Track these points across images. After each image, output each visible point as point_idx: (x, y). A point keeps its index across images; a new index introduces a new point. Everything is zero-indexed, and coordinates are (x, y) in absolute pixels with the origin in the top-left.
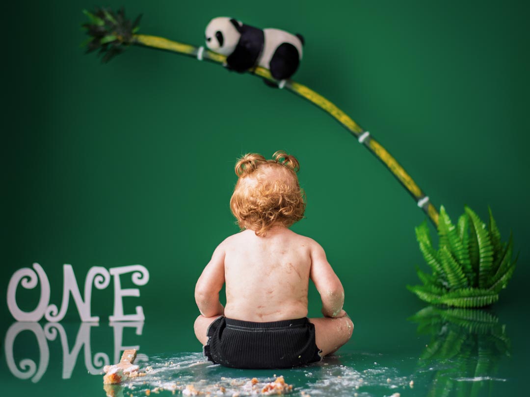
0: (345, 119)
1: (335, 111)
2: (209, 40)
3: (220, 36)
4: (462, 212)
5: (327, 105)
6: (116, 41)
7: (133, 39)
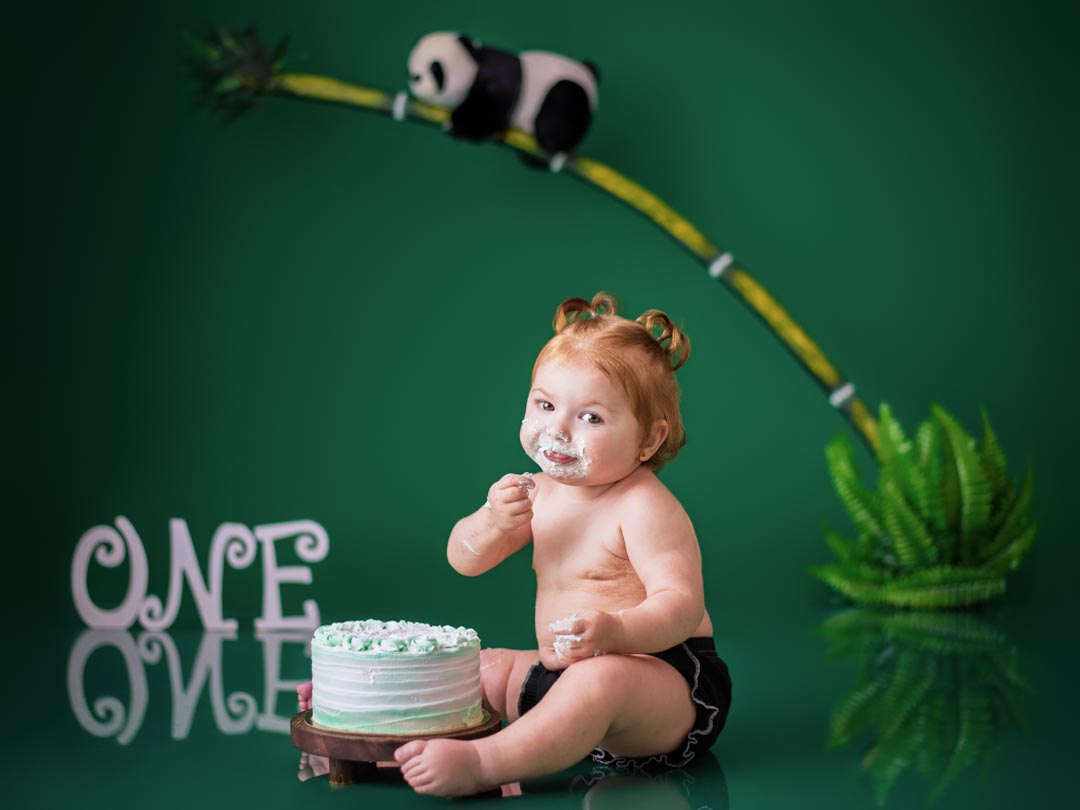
0: (682, 229)
1: (662, 214)
2: (417, 78)
3: (437, 71)
4: (925, 415)
5: (647, 202)
6: (243, 89)
7: (274, 82)
